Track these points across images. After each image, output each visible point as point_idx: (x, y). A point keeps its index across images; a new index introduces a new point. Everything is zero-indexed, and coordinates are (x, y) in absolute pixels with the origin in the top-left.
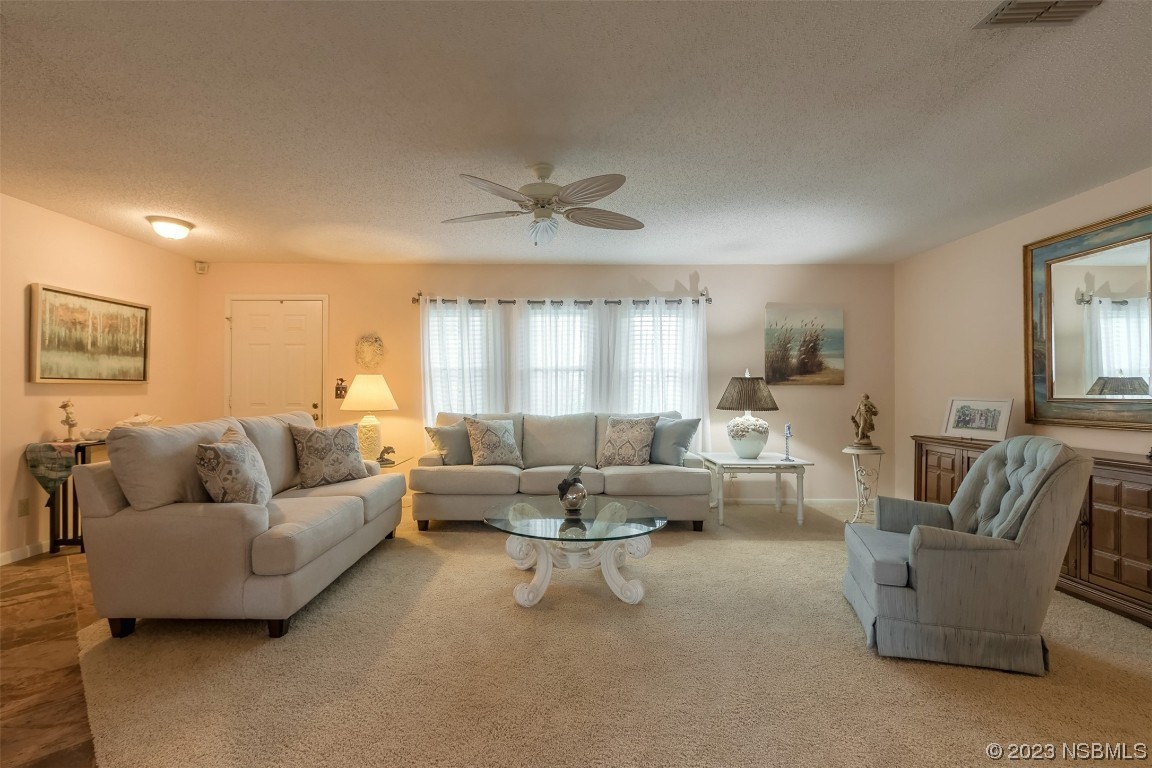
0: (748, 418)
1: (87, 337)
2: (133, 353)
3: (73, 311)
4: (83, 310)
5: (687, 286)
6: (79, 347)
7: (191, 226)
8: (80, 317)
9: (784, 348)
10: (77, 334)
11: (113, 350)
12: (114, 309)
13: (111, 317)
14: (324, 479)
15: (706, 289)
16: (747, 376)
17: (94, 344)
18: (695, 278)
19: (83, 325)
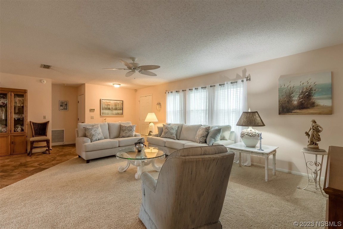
0: (250, 130)
1: (111, 107)
2: (120, 109)
3: (108, 103)
4: (110, 102)
5: (241, 75)
6: (109, 109)
7: (120, 85)
8: (109, 104)
9: (289, 96)
10: (109, 107)
11: (116, 109)
12: (116, 101)
13: (115, 103)
14: (123, 136)
15: (249, 75)
16: (250, 111)
17: (112, 108)
18: (244, 71)
19: (110, 105)
